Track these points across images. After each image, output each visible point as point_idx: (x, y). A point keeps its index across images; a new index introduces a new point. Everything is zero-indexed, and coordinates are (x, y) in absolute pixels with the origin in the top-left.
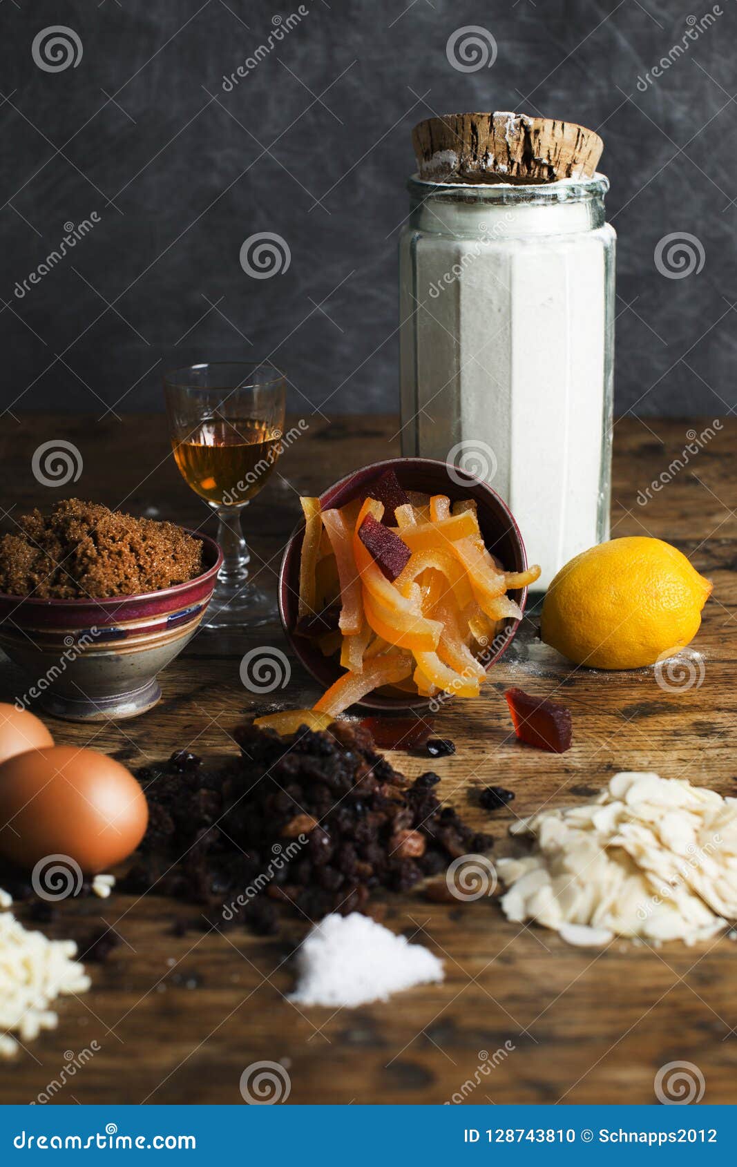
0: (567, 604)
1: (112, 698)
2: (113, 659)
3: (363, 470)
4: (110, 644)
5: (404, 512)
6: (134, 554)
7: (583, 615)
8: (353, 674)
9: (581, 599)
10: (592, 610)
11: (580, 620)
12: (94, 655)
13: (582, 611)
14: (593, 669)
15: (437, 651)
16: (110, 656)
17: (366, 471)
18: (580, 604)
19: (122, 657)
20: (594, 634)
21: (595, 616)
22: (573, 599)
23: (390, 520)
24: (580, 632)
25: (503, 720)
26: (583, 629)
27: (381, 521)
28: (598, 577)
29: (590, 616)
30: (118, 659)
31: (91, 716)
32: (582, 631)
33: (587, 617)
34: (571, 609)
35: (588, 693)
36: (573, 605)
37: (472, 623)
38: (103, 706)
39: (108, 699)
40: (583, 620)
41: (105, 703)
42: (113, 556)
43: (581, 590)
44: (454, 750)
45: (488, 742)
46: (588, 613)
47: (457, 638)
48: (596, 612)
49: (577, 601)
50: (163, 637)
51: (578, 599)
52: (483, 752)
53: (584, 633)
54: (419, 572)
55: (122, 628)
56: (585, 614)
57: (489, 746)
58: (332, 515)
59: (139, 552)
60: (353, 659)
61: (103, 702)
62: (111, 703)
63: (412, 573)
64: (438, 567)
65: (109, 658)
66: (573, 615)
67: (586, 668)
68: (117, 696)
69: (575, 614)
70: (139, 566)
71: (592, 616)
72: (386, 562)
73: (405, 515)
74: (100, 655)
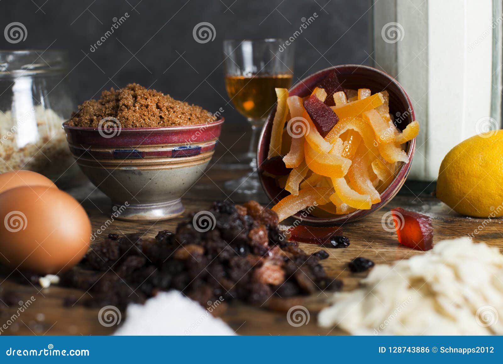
0: (451, 168)
1: (144, 206)
2: (136, 173)
3: (317, 73)
4: (134, 161)
5: (339, 96)
6: (159, 110)
7: (460, 175)
8: (292, 196)
9: (459, 164)
10: (466, 170)
11: (458, 177)
12: (124, 168)
13: (460, 172)
14: (469, 217)
15: (346, 177)
16: (134, 170)
17: (319, 74)
18: (459, 167)
19: (142, 172)
20: (467, 187)
21: (468, 174)
22: (455, 164)
23: (330, 101)
24: (458, 186)
25: (394, 235)
26: (460, 184)
27: (324, 102)
28: (472, 150)
29: (464, 175)
30: (140, 173)
31: (131, 216)
32: (459, 186)
33: (463, 175)
34: (453, 171)
35: (460, 227)
36: (454, 168)
37: (374, 164)
38: (137, 211)
39: (142, 206)
40: (460, 177)
41: (140, 209)
42: (143, 108)
43: (460, 158)
44: (349, 244)
45: (377, 244)
46: (463, 172)
47: (365, 175)
48: (468, 172)
49: (457, 165)
50: (170, 162)
51: (458, 164)
52: (371, 248)
53: (461, 187)
54: (342, 132)
55: (140, 150)
56: (461, 174)
57: (377, 246)
58: (294, 99)
59: (162, 109)
60: (292, 185)
61: (138, 208)
62: (143, 209)
63: (338, 133)
64: (356, 129)
65: (133, 172)
66: (454, 175)
67: (465, 216)
68: (147, 205)
69: (455, 174)
70: (161, 117)
71: (466, 174)
72: (319, 121)
73: (340, 99)
74: (128, 169)
